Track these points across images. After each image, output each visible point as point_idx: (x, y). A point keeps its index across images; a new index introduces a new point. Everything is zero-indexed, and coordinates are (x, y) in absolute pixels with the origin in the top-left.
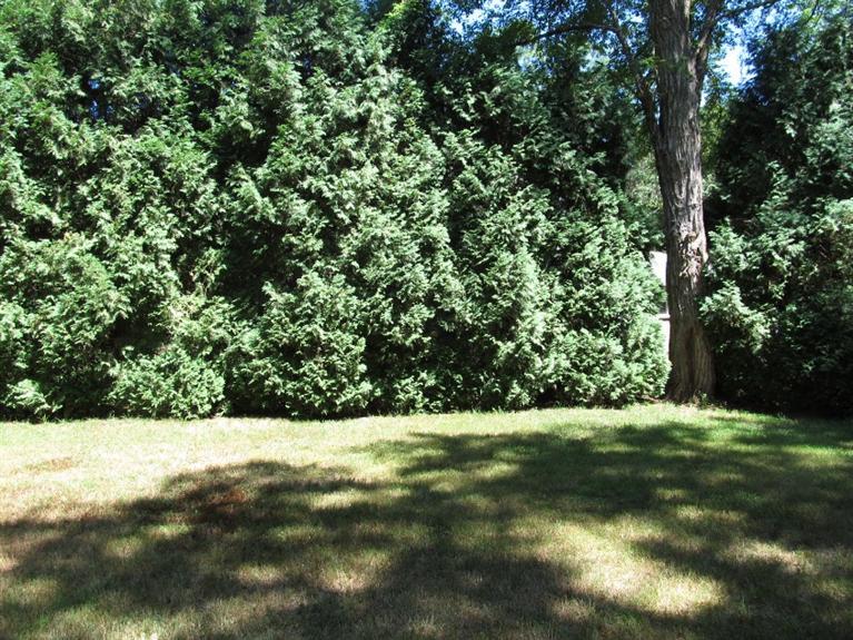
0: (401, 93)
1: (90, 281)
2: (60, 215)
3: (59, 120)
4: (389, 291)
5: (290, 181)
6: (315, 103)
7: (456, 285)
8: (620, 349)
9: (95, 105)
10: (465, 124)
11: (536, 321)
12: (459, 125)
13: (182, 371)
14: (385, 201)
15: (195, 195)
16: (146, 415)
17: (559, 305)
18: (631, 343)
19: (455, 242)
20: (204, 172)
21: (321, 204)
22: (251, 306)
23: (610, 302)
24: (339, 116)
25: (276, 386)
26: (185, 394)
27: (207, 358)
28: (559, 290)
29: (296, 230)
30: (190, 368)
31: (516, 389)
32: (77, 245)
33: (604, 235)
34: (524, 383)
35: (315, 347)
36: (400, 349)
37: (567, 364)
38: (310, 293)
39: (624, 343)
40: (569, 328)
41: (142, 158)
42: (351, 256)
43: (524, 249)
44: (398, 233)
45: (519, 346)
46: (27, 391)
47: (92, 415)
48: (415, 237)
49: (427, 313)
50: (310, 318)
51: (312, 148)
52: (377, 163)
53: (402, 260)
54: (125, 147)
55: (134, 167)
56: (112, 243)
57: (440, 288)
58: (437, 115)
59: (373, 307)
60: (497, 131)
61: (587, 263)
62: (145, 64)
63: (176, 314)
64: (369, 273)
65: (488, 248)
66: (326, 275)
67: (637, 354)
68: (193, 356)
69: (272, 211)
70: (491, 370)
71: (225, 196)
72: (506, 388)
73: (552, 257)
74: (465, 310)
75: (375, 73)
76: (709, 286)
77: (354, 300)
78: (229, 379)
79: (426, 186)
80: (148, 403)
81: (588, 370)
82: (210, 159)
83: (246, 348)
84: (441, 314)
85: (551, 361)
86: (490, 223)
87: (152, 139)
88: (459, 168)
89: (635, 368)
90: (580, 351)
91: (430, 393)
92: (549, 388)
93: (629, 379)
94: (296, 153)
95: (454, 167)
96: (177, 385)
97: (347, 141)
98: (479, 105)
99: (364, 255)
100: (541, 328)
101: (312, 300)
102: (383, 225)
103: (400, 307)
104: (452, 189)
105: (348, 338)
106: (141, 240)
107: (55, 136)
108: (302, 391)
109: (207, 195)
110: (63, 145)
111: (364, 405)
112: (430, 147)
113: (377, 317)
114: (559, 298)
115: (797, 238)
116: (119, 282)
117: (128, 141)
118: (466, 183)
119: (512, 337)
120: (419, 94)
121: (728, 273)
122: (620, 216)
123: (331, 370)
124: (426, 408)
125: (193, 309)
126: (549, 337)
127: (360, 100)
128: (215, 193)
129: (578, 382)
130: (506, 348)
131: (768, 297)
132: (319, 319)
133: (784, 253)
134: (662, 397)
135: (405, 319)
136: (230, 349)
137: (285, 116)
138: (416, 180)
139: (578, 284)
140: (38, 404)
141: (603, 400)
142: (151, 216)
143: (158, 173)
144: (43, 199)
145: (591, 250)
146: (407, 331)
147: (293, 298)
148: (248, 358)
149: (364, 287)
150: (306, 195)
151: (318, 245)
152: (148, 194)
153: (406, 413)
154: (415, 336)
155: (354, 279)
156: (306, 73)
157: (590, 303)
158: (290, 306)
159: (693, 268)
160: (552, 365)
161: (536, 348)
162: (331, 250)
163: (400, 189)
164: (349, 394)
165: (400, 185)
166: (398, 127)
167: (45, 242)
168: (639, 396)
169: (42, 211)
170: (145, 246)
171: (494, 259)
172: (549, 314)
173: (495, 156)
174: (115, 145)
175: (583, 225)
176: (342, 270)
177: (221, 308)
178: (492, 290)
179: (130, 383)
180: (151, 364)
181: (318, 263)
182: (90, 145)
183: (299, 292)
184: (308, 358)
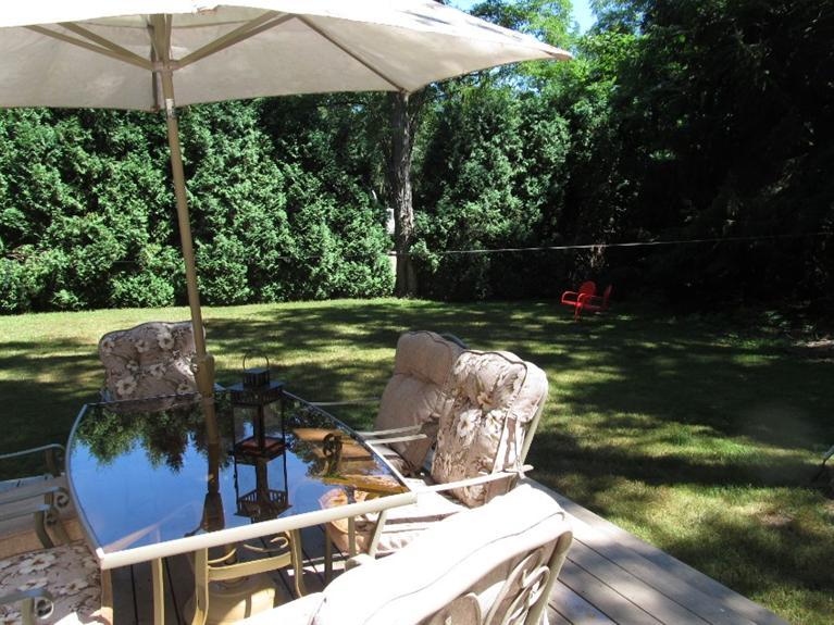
0: (260, 142)
1: (105, 239)
2: (81, 202)
3: (81, 153)
4: (258, 244)
5: (208, 188)
6: (218, 145)
7: (291, 241)
8: (369, 271)
9: (101, 146)
10: (294, 160)
11: (330, 258)
12: (291, 161)
13: (153, 283)
14: (254, 198)
15: (156, 194)
16: (134, 306)
17: (340, 250)
18: (375, 268)
19: (290, 219)
20: (160, 181)
21: (224, 201)
23: (365, 249)
24: (232, 156)
25: (203, 290)
26: (154, 295)
27: (164, 277)
28: (340, 243)
29: (212, 213)
30: (156, 282)
31: (320, 290)
32: (94, 220)
33: (362, 215)
34: (324, 287)
35: (223, 271)
36: (264, 272)
37: (344, 278)
38: (221, 244)
39: (371, 268)
40: (346, 261)
41: (127, 174)
42: (238, 226)
43: (324, 224)
44: (262, 216)
45: (322, 269)
46: (65, 295)
47: (105, 307)
48: (270, 217)
49: (275, 254)
50: (220, 257)
51: (218, 172)
52: (250, 178)
53: (265, 229)
54: (116, 167)
55: (122, 178)
56: (114, 219)
57: (283, 242)
58: (279, 155)
59: (251, 251)
60: (310, 165)
61: (354, 230)
62: (126, 123)
63: (150, 255)
64: (248, 234)
65: (306, 223)
66: (228, 235)
67: (378, 273)
68: (157, 275)
69: (200, 204)
70: (308, 281)
71: (171, 194)
72: (316, 290)
73: (337, 227)
74: (295, 252)
75: (249, 133)
76: (413, 240)
77: (242, 247)
78: (176, 287)
79: (274, 191)
80: (136, 299)
81: (354, 281)
82: (163, 175)
84: (284, 254)
85: (337, 277)
86: (306, 210)
87: (130, 163)
88: (291, 182)
89: (377, 280)
90: (351, 272)
91: (278, 293)
92: (336, 290)
93: (374, 285)
94: (210, 174)
95: (289, 182)
96: (150, 291)
97: (237, 169)
98: (301, 150)
99: (246, 225)
100: (332, 261)
101: (221, 248)
102: (256, 211)
103: (264, 251)
104: (288, 192)
105: (239, 266)
106: (129, 217)
107: (78, 162)
108: (216, 292)
109: (162, 195)
110: (83, 166)
111: (245, 299)
112: (276, 170)
113: (253, 256)
114: (341, 246)
115: (452, 219)
116: (120, 239)
117: (119, 165)
118: (296, 190)
119: (318, 266)
120: (270, 142)
121: (422, 235)
122: (369, 207)
123: (231, 282)
124: (277, 301)
125: (156, 252)
126: (335, 265)
127: (242, 147)
128: (166, 192)
129: (350, 287)
130: (315, 270)
131: (439, 246)
132: (225, 258)
133: (446, 226)
134: (392, 295)
135: (266, 257)
136: (176, 272)
137: (204, 155)
138: (270, 188)
139: (350, 240)
140: (75, 302)
141: (362, 295)
142: (132, 204)
143: (136, 182)
144: (72, 195)
145: (356, 223)
146: (267, 262)
147: (211, 247)
149: (248, 242)
150: (216, 195)
151: (224, 220)
152: (131, 193)
153: (267, 302)
154: (271, 265)
155: (241, 237)
156: (213, 132)
157: (355, 249)
158: (210, 251)
159: (406, 231)
161: (329, 270)
162: (230, 223)
163: (262, 192)
164: (239, 294)
165: (263, 191)
166: (260, 160)
167: (75, 217)
168: (380, 294)
169: (71, 201)
170: (132, 220)
171: (309, 228)
172: (336, 254)
173: (309, 178)
174: (113, 167)
175: (352, 211)
176: (235, 233)
177: (170, 252)
178: (308, 243)
179: (124, 290)
180: (136, 280)
181: (223, 230)
182: (99, 167)
183: (215, 244)
184: (219, 275)
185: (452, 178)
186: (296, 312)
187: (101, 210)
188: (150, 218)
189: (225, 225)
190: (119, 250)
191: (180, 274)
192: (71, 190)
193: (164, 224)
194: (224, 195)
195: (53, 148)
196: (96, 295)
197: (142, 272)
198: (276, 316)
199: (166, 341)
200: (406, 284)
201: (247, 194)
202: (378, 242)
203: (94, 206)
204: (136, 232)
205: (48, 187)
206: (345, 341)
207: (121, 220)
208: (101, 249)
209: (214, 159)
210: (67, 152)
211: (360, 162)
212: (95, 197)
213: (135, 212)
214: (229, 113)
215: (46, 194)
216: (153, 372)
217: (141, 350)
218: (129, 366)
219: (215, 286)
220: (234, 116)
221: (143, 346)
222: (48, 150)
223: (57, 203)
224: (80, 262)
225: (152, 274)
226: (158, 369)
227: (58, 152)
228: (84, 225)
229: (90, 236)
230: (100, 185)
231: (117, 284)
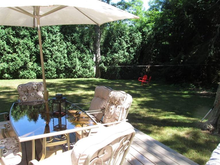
0: (60, 36)
1: (18, 60)
2: (11, 51)
3: (12, 37)
4: (59, 63)
5: (46, 48)
6: (49, 36)
7: (68, 62)
8: (88, 71)
9: (17, 35)
10: (69, 41)
11: (78, 67)
14: (58, 51)
15: (32, 49)
16: (25, 79)
17: (81, 65)
18: (90, 70)
19: (68, 56)
20: (33, 45)
21: (50, 51)
22: (39, 64)
23: (87, 65)
24: (53, 39)
26: (31, 76)
27: (34, 71)
28: (81, 63)
29: (47, 55)
30: (31, 72)
31: (75, 76)
32: (15, 55)
33: (87, 56)
34: (76, 75)
35: (50, 70)
37: (82, 73)
38: (49, 63)
39: (89, 70)
40: (82, 68)
41: (24, 43)
42: (54, 58)
43: (77, 58)
44: (60, 55)
46: (6, 75)
47: (17, 79)
48: (63, 56)
49: (64, 66)
51: (49, 44)
52: (57, 45)
53: (61, 59)
54: (21, 41)
55: (23, 44)
56: (20, 55)
57: (66, 63)
58: (65, 39)
59: (57, 65)
60: (74, 42)
61: (85, 60)
62: (24, 30)
63: (30, 65)
64: (57, 60)
65: (72, 58)
66: (51, 60)
67: (91, 71)
68: (32, 70)
69: (44, 52)
70: (72, 73)
71: (36, 49)
72: (74, 76)
73: (80, 59)
74: (69, 65)
75: (57, 33)
76: (100, 63)
77: (55, 64)
78: (37, 74)
79: (64, 49)
80: (26, 77)
81: (84, 73)
82: (34, 44)
83: (39, 70)
84: (66, 66)
85: (80, 72)
86: (72, 54)
87: (25, 40)
88: (68, 47)
89: (90, 73)
90: (84, 71)
91: (64, 76)
92: (80, 76)
93: (90, 75)
94: (47, 44)
96: (30, 74)
97: (54, 43)
98: (71, 38)
99: (56, 58)
100: (79, 68)
101: (49, 64)
102: (59, 54)
103: (60, 65)
104: (67, 49)
105: (54, 69)
106: (24, 55)
107: (11, 39)
110: (13, 41)
111: (55, 77)
112: (64, 43)
114: (81, 64)
115: (111, 58)
116: (22, 61)
117: (22, 41)
118: (69, 49)
119: (75, 69)
120: (63, 36)
121: (103, 62)
122: (89, 54)
123: (52, 73)
124: (64, 78)
125: (31, 64)
126: (80, 69)
127: (55, 37)
128: (35, 49)
129: (83, 75)
130: (74, 70)
131: (107, 65)
132: (50, 66)
133: (109, 60)
134: (94, 77)
135: (61, 66)
136: (37, 70)
137: (45, 39)
138: (63, 48)
139: (83, 63)
140: (9, 77)
141: (86, 77)
142: (26, 51)
143: (27, 45)
144: (9, 48)
145: (85, 58)
146: (62, 68)
147: (47, 63)
148: (40, 71)
149: (56, 62)
150: (48, 50)
151: (50, 56)
152: (25, 48)
153: (61, 78)
154: (62, 69)
155: (55, 61)
156: (48, 33)
157: (85, 65)
158: (46, 64)
159: (98, 61)
160: (80, 73)
161: (78, 71)
162: (52, 57)
164: (54, 76)
165: (61, 49)
166: (60, 41)
167: (10, 54)
168: (91, 77)
169: (9, 50)
170: (25, 56)
171: (73, 59)
172: (80, 66)
173: (73, 46)
174: (20, 41)
175: (84, 55)
176: (53, 60)
177: (35, 64)
178: (73, 63)
179: (23, 74)
180: (26, 72)
181: (50, 59)
182: (17, 41)
183: (48, 63)
184: (49, 71)
185: (111, 47)
186: (69, 81)
187: (17, 53)
188: (30, 55)
189: (50, 58)
190: (21, 64)
191: (38, 70)
192: (9, 47)
193: (34, 57)
194: (50, 50)
195: (4, 36)
196: (15, 75)
197: (28, 70)
198: (63, 82)
199: (35, 87)
200: (98, 75)
201: (56, 50)
202: (91, 63)
203: (15, 52)
204: (27, 59)
205: (3, 46)
206: (82, 89)
207: (22, 56)
208: (16, 63)
209: (48, 40)
210: (8, 37)
211: (87, 42)
212: (15, 49)
213: (26, 54)
214: (52, 28)
215: (2, 48)
216: (32, 95)
217: (28, 89)
218: (25, 93)
219: (47, 74)
220: (54, 29)
221: (29, 88)
222: (3, 36)
223: (5, 51)
224: (11, 67)
225: (30, 70)
226: (33, 94)
227: (6, 37)
228: (12, 57)
229: (14, 60)
230: (17, 46)
231: (21, 72)
